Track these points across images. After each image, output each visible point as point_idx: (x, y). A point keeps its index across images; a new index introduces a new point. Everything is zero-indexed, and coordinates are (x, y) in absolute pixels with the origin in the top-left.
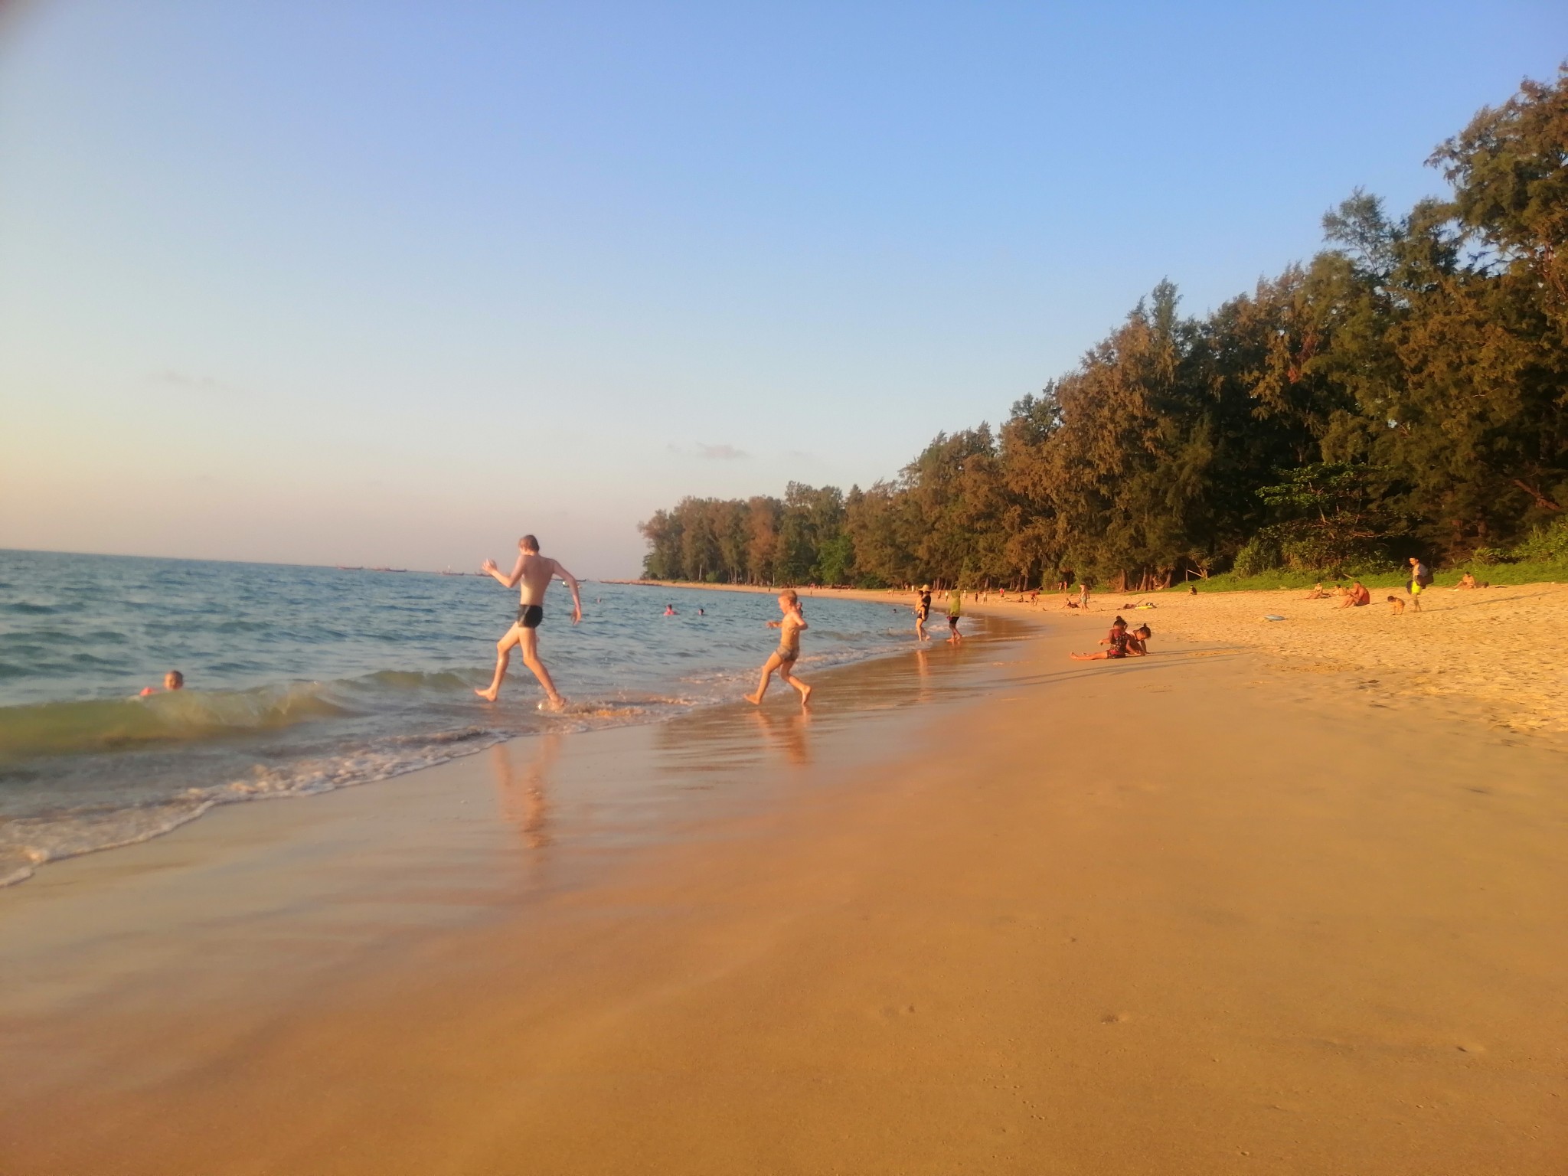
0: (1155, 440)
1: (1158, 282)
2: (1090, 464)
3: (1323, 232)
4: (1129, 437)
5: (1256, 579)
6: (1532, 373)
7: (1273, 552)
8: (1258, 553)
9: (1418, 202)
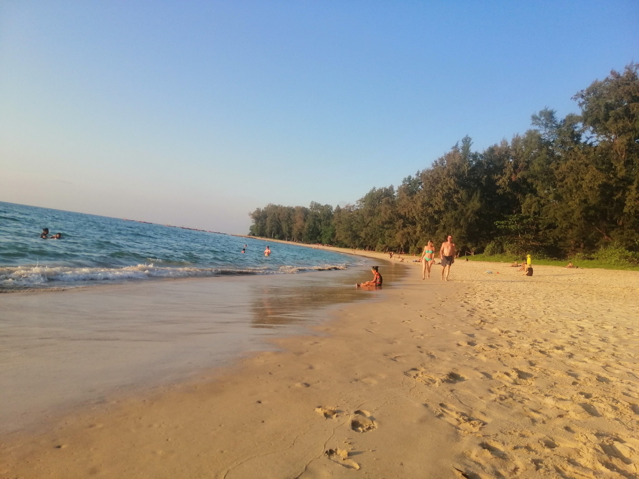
0: (458, 198)
1: (464, 136)
2: (431, 206)
3: (531, 122)
4: (448, 196)
5: (492, 258)
6: (605, 186)
7: (500, 247)
8: (494, 247)
9: (568, 114)
